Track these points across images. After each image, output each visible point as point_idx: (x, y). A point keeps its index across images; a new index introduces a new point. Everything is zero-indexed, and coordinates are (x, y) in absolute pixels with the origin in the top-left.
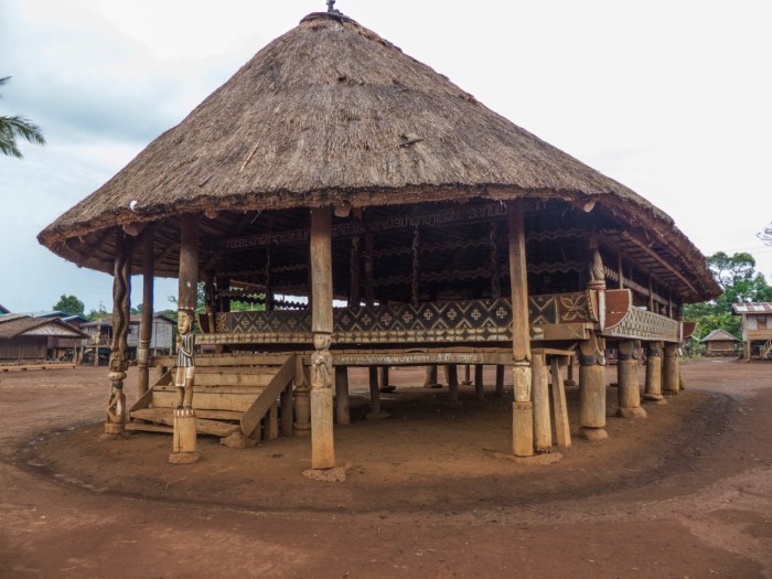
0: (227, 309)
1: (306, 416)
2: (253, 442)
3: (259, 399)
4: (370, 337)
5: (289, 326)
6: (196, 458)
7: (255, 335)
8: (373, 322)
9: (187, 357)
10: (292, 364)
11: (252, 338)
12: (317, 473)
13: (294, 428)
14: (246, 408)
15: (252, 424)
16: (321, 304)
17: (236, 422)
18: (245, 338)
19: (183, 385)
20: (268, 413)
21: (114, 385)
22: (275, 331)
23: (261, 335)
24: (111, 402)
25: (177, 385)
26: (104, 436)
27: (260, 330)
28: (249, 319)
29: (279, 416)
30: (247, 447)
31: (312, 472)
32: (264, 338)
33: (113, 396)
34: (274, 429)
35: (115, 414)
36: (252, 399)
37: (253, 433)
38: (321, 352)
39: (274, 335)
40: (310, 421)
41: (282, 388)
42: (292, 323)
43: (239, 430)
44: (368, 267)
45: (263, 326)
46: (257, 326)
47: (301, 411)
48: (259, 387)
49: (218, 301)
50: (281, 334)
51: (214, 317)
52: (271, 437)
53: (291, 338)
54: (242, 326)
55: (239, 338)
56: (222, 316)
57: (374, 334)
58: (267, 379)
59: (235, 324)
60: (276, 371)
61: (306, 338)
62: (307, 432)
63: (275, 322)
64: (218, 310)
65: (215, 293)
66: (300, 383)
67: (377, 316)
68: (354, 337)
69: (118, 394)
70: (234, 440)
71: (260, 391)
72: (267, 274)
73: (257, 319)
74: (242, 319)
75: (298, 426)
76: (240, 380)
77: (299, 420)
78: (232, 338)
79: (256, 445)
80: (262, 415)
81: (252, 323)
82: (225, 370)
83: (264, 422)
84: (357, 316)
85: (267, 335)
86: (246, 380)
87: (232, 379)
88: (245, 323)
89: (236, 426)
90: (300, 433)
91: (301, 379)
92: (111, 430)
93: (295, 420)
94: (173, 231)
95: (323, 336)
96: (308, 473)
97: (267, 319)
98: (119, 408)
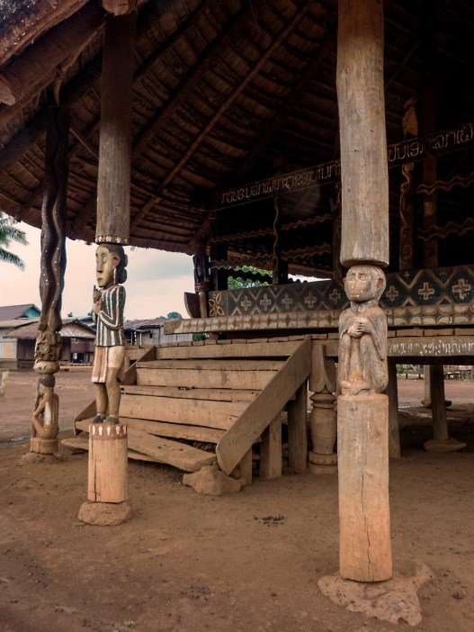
0: (223, 286)
1: (330, 442)
2: (237, 484)
3: (248, 410)
4: (437, 315)
5: (306, 306)
6: (123, 515)
7: (256, 318)
8: (437, 294)
9: (110, 329)
10: (306, 354)
11: (252, 322)
12: (351, 591)
13: (308, 460)
14: (228, 424)
15: (237, 451)
16: (361, 196)
17: (210, 447)
18: (243, 322)
19: (102, 380)
20: (266, 433)
21: (41, 381)
22: (284, 311)
23: (265, 317)
24: (37, 405)
25: (94, 379)
26: (28, 455)
27: (265, 312)
28: (250, 298)
29: (285, 438)
30: (225, 493)
31: (340, 584)
32: (269, 321)
33: (40, 396)
34: (275, 462)
35: (42, 423)
36: (239, 409)
37: (238, 467)
38: (363, 309)
39: (283, 316)
40: (335, 450)
41: (289, 394)
42: (309, 301)
43: (213, 462)
44: (429, 209)
45: (269, 307)
46: (261, 307)
47: (321, 435)
48: (252, 390)
49: (212, 277)
50: (292, 315)
51: (207, 297)
52: (270, 475)
53: (308, 319)
54: (241, 308)
55: (235, 323)
56: (217, 296)
57: (444, 309)
58: (264, 378)
59: (232, 305)
60: (280, 365)
61: (329, 319)
62: (330, 470)
63: (286, 301)
64: (213, 289)
65: (208, 265)
66: (320, 388)
67: (444, 285)
68: (408, 316)
69: (46, 395)
70: (202, 481)
71: (252, 397)
72: (275, 233)
73: (261, 297)
74: (242, 299)
75: (314, 457)
76: (225, 380)
77: (318, 450)
78: (226, 323)
79: (242, 488)
80: (254, 437)
81: (255, 303)
82: (205, 365)
83: (259, 448)
84: (410, 287)
85: (273, 317)
86: (235, 379)
87: (214, 378)
88: (246, 304)
89: (210, 455)
90: (318, 470)
91: (321, 380)
92: (36, 448)
93: (310, 448)
94: (151, 181)
95: (365, 270)
96: (329, 585)
97: (276, 297)
98: (48, 415)
